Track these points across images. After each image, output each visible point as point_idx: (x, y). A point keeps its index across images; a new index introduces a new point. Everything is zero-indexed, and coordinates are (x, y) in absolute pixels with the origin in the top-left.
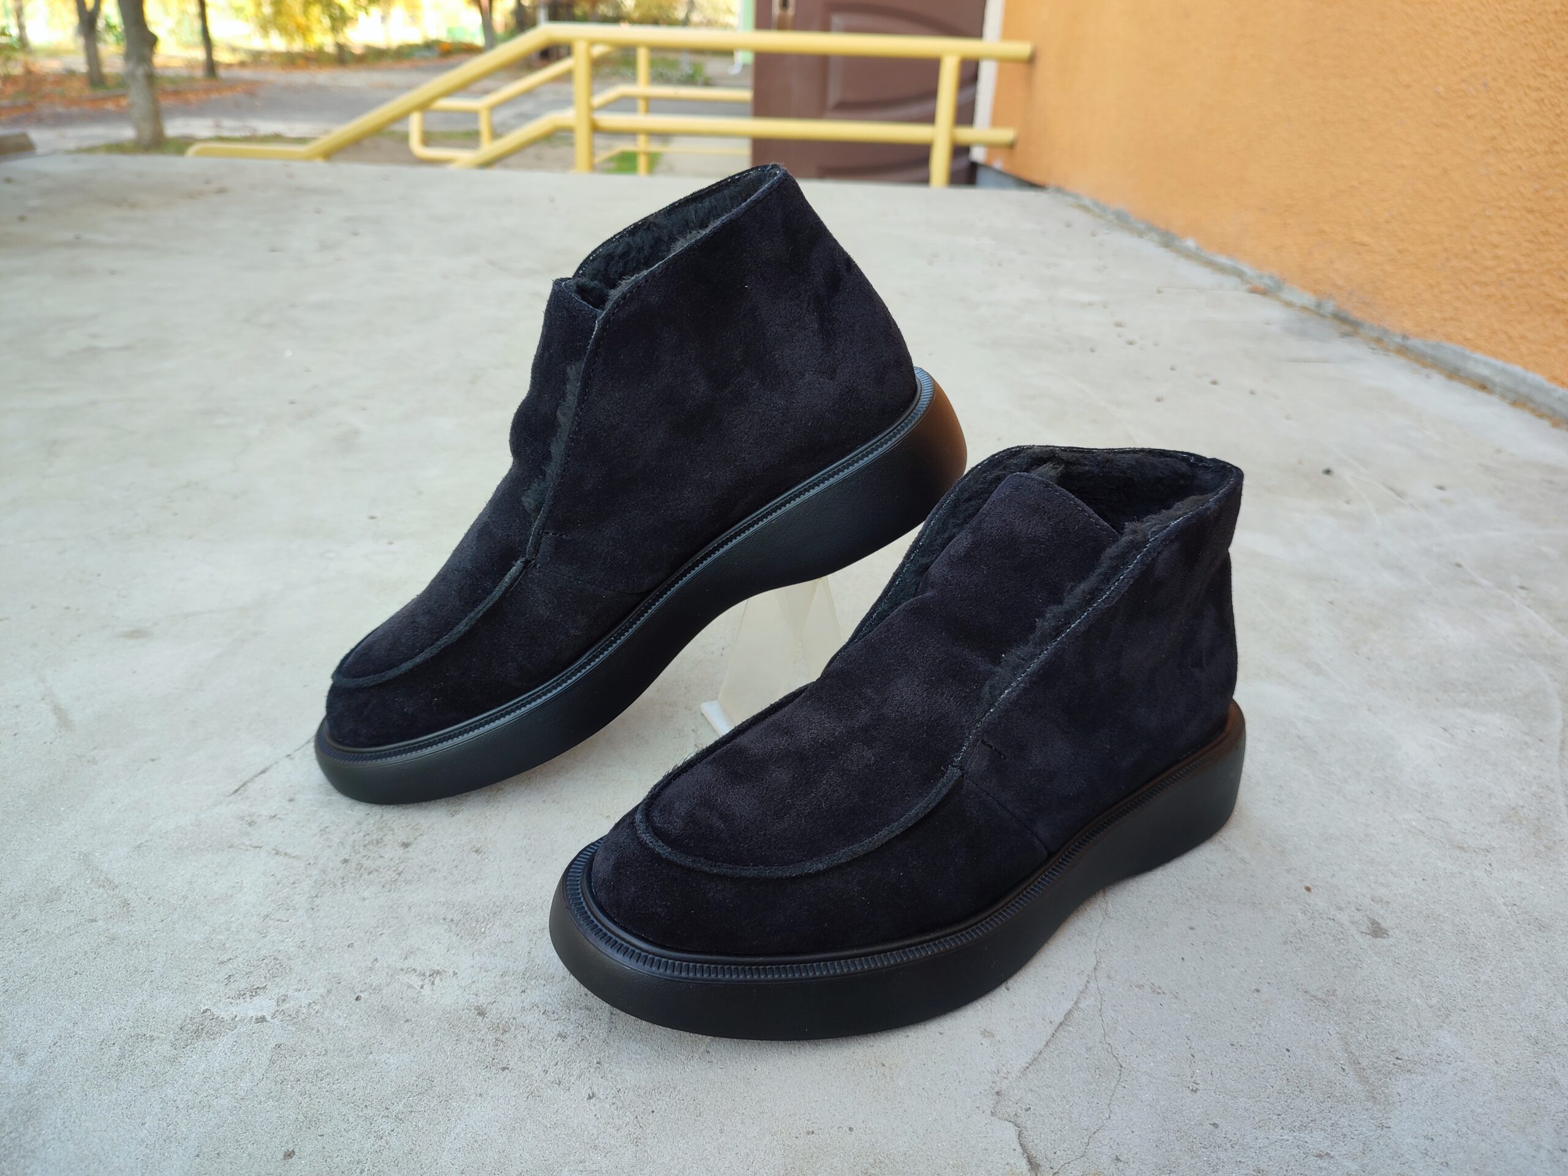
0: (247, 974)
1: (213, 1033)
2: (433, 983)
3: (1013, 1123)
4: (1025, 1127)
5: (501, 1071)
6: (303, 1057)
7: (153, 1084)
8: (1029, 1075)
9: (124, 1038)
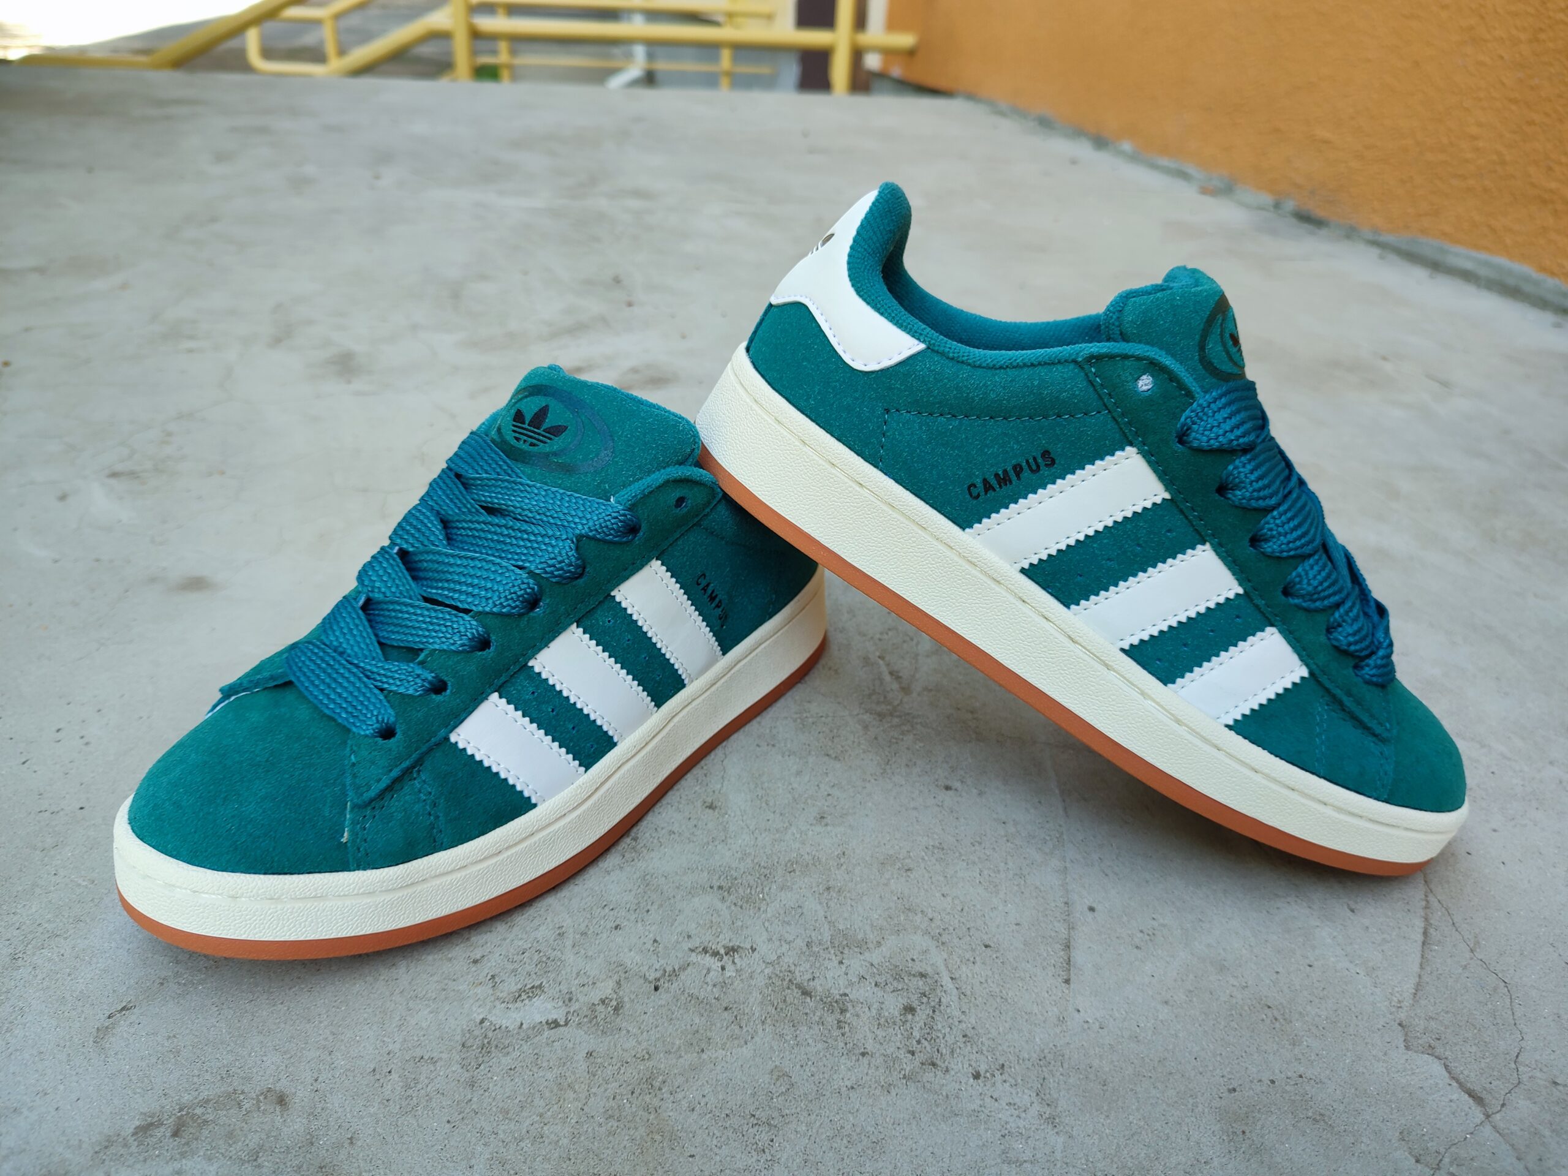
0: (512, 972)
1: (505, 1048)
2: (733, 962)
3: (1432, 1055)
4: (1446, 1058)
5: (861, 1057)
6: (625, 1065)
7: (460, 1117)
8: (1423, 1002)
9: (399, 1064)
